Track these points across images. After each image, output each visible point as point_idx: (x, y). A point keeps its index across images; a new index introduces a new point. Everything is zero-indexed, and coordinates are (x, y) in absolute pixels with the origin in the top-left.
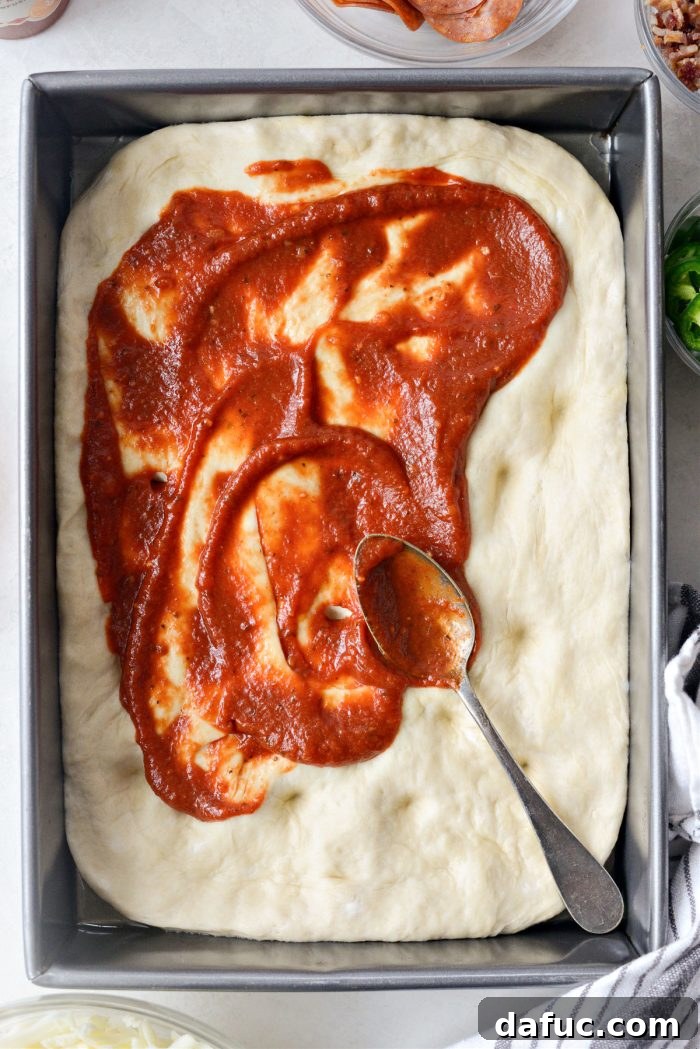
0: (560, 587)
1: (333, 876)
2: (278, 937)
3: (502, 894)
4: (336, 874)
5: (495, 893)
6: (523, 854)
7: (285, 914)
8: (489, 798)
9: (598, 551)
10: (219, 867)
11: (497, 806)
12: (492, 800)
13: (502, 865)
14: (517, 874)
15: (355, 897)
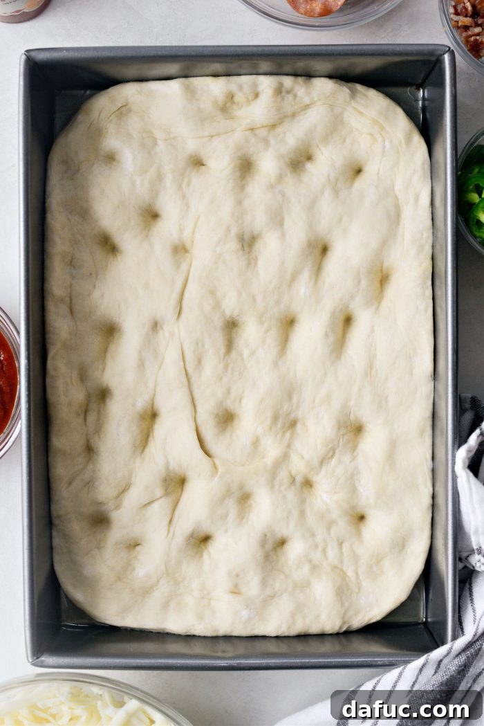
0: (386, 398)
1: (233, 592)
2: (197, 633)
3: (347, 604)
4: (235, 591)
6: (361, 578)
7: (201, 617)
8: (338, 540)
9: (412, 374)
10: (156, 586)
11: (343, 545)
12: (340, 541)
13: (347, 585)
14: (357, 590)
15: (247, 607)
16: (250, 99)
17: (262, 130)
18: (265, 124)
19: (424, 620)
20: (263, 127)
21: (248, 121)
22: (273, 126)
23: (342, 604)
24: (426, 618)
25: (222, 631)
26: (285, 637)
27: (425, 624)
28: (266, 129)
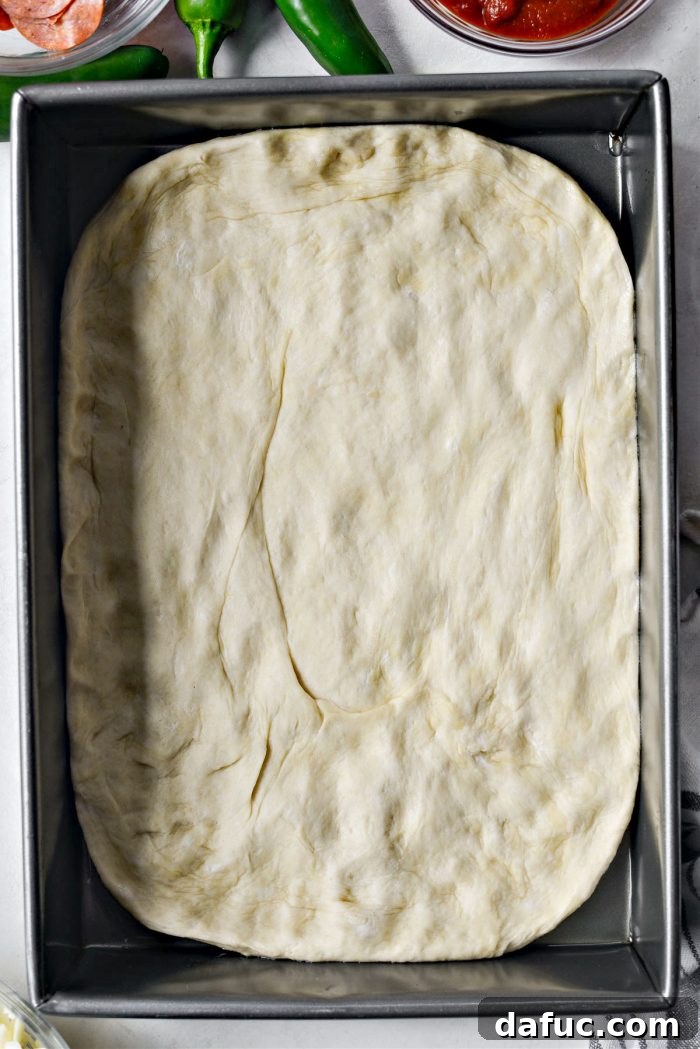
0: (573, 605)
1: (344, 900)
2: (292, 956)
3: (504, 915)
4: (347, 898)
5: (498, 914)
6: (529, 874)
7: (299, 931)
8: (498, 820)
9: (610, 569)
10: (236, 884)
11: (506, 826)
12: (501, 821)
13: (509, 888)
14: (522, 895)
15: (367, 920)
16: (364, 158)
17: (380, 199)
18: (383, 192)
19: (631, 940)
20: (380, 196)
21: (360, 188)
22: (397, 195)
23: (499, 917)
24: (634, 937)
25: (328, 956)
26: (418, 963)
27: (632, 945)
28: (385, 198)
